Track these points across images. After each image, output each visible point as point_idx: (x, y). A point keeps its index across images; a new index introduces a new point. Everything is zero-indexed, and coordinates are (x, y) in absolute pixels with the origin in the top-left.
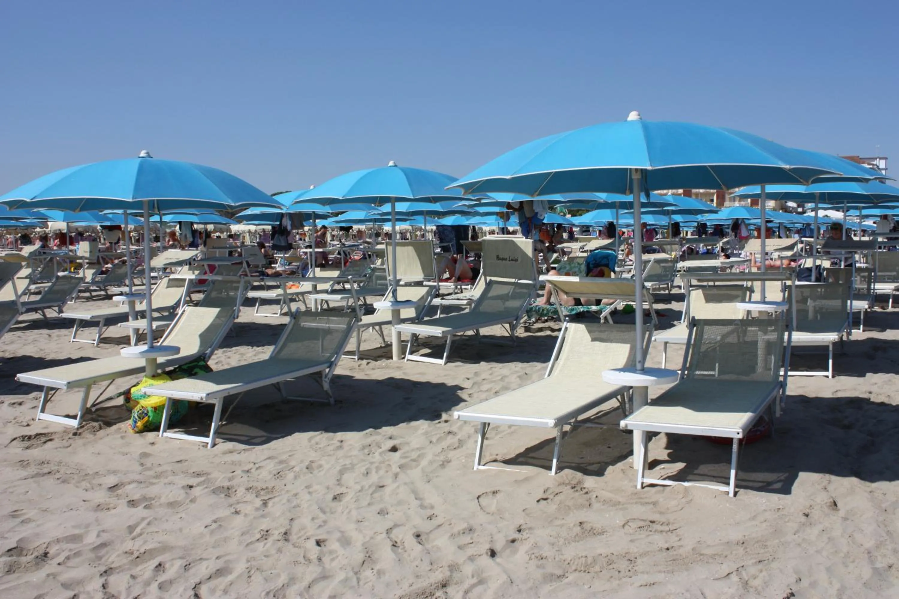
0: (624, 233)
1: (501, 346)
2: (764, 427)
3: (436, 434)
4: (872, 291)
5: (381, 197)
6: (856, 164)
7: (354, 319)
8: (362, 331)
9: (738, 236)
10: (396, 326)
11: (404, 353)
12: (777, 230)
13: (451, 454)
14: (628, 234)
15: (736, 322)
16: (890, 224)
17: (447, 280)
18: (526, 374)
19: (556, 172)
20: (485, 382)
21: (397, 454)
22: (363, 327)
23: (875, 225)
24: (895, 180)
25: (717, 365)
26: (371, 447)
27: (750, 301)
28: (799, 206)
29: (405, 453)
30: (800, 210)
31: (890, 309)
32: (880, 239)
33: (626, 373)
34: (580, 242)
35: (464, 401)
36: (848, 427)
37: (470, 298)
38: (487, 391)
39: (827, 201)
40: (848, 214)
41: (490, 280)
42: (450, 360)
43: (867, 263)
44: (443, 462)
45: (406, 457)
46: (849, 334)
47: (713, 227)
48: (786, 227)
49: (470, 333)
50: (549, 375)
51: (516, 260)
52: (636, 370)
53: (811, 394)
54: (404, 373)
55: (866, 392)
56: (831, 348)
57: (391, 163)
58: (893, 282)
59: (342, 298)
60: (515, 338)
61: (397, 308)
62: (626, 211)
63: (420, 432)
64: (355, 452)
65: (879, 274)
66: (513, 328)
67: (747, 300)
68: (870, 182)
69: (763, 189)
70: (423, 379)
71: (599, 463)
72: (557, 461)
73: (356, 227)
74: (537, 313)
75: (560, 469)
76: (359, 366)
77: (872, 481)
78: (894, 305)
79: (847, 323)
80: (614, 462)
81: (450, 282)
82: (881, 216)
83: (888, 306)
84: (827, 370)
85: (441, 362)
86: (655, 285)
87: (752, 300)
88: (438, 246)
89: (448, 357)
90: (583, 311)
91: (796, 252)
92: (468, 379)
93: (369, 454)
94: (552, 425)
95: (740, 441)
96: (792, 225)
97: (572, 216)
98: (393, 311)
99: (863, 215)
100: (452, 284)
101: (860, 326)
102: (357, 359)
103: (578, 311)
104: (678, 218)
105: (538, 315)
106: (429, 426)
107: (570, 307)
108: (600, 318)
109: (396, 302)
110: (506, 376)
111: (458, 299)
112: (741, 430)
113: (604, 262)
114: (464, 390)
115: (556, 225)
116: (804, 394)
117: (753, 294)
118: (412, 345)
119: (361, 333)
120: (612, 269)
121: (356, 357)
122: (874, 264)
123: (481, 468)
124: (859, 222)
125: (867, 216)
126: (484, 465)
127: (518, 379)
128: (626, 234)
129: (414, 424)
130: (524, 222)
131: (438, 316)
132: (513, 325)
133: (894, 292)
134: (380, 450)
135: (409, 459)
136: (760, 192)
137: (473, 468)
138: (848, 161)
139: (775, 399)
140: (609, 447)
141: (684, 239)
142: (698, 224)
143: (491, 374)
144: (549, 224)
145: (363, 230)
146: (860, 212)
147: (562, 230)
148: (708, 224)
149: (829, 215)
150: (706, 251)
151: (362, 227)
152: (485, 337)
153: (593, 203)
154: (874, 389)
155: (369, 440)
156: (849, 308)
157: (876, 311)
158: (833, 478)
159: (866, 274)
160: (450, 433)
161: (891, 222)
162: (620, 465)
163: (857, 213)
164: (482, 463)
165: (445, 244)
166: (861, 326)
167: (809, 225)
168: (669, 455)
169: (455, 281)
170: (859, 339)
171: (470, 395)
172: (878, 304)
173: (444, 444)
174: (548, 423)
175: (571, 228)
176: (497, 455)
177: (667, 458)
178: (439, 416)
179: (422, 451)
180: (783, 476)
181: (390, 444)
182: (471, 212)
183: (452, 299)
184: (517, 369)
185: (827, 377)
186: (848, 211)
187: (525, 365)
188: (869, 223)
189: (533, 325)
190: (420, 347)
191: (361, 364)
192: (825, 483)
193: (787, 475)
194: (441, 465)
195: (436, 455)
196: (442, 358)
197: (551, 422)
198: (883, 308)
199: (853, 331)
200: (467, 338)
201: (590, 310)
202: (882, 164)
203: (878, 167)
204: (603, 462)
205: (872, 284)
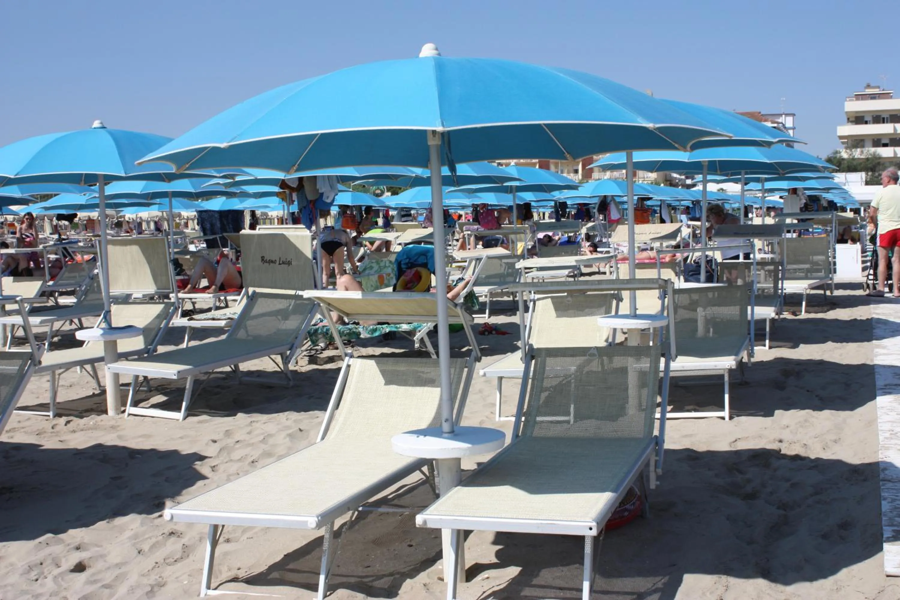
0: (460, 216)
1: (270, 387)
2: (634, 504)
3: (150, 538)
4: (780, 291)
5: (86, 174)
6: (757, 122)
7: (30, 361)
8: (60, 374)
9: (607, 220)
10: (109, 365)
11: (124, 404)
12: (659, 208)
13: (168, 572)
14: (466, 218)
15: (591, 351)
16: (800, 200)
17: (205, 290)
18: (301, 430)
19: (322, 135)
20: (238, 446)
21: (82, 577)
22: (60, 368)
23: (782, 201)
24: (806, 144)
25: (572, 406)
26: (44, 565)
27: (617, 316)
28: (687, 178)
29: (94, 574)
30: (689, 182)
31: (804, 315)
32: (788, 221)
33: (428, 438)
34: (397, 231)
35: (204, 478)
36: (751, 496)
37: (231, 316)
38: (240, 460)
39: (719, 172)
40: (746, 187)
41: (254, 292)
42: (191, 412)
43: (772, 252)
44: (152, 587)
45: (95, 582)
46: (751, 354)
47: (576, 206)
48: (669, 205)
49: (228, 369)
50: (323, 438)
51: (289, 263)
52: (443, 432)
53: (701, 448)
54: (120, 437)
55: (774, 440)
56: (726, 378)
57: (96, 124)
58: (806, 278)
59: (42, 322)
60: (289, 375)
61: (112, 338)
62: (453, 189)
63: (128, 533)
64: (13, 579)
65: (790, 267)
66: (286, 360)
67: (613, 313)
68: (773, 147)
69: (629, 157)
70: (146, 445)
71: (391, 574)
72: (326, 578)
73: (82, 215)
74: (324, 336)
75: (331, 588)
76: (53, 428)
77: (787, 582)
78: (808, 308)
79: (748, 340)
80: (413, 573)
81: (209, 293)
82: (788, 190)
83: (801, 311)
84: (722, 408)
85: (179, 416)
86: (494, 289)
87: (620, 313)
88: (202, 239)
89: (188, 409)
90: (390, 332)
91: (679, 242)
92: (215, 442)
93: (37, 580)
94: (314, 525)
95: (596, 539)
96: (677, 203)
97: (392, 195)
98: (105, 342)
99: (766, 189)
100: (211, 295)
101: (765, 340)
102: (51, 417)
103: (383, 332)
104: (528, 197)
105: (326, 338)
106: (142, 524)
107: (371, 327)
108: (414, 341)
109: (111, 329)
110: (270, 435)
111: (213, 319)
112: (594, 524)
113: (422, 260)
114: (206, 460)
115: (363, 208)
116: (691, 448)
117: (620, 303)
118: (135, 392)
119: (57, 376)
120: (432, 270)
121: (51, 414)
122: (781, 254)
123: (211, 592)
124: (761, 197)
125: (772, 191)
126: (216, 589)
127: (288, 439)
128: (463, 218)
129: (120, 521)
130: (305, 207)
131: (184, 346)
132: (287, 357)
133: (808, 291)
134: (56, 571)
135: (99, 585)
136: (626, 162)
137: (199, 595)
138: (745, 118)
139: (647, 465)
140: (411, 546)
141: (537, 224)
142: (556, 204)
143: (249, 433)
144: (354, 206)
145: (95, 218)
146: (763, 186)
147: (372, 214)
148: (569, 202)
149: (724, 189)
150: (567, 239)
151: (94, 214)
152: (250, 373)
153: (402, 178)
154: (786, 435)
155: (41, 555)
156: (749, 317)
157: (785, 319)
158: (733, 581)
159: (772, 267)
160: (172, 533)
161: (802, 197)
162: (423, 577)
163: (759, 186)
164: (213, 585)
165: (211, 237)
166: (767, 342)
167: (698, 202)
168: (498, 554)
169: (215, 291)
170: (765, 359)
171: (213, 468)
172: (788, 308)
173: (160, 555)
174: (307, 522)
175: (387, 212)
176: (239, 569)
177: (495, 560)
178: (160, 506)
179: (123, 569)
180: (660, 581)
181: (75, 558)
182: (237, 193)
183: (205, 319)
184: (289, 423)
185: (723, 418)
186: (746, 184)
187: (302, 415)
188: (775, 198)
189: (321, 353)
190: (152, 393)
191: (56, 425)
192: (721, 590)
193: (666, 579)
194: (147, 593)
195: (143, 575)
196: (179, 409)
197: (312, 522)
198: (794, 314)
199: (755, 348)
200: (224, 376)
201: (400, 330)
202: (789, 122)
203: (784, 125)
204: (398, 573)
205: (780, 282)
